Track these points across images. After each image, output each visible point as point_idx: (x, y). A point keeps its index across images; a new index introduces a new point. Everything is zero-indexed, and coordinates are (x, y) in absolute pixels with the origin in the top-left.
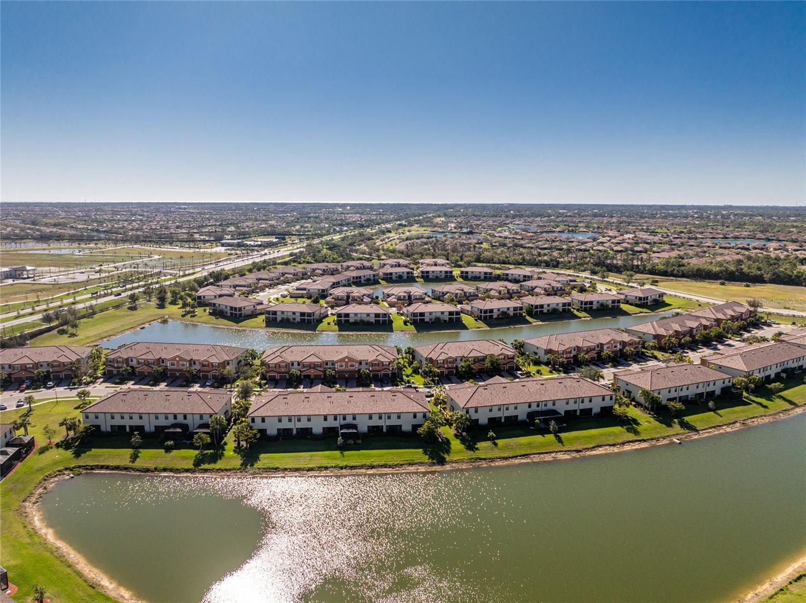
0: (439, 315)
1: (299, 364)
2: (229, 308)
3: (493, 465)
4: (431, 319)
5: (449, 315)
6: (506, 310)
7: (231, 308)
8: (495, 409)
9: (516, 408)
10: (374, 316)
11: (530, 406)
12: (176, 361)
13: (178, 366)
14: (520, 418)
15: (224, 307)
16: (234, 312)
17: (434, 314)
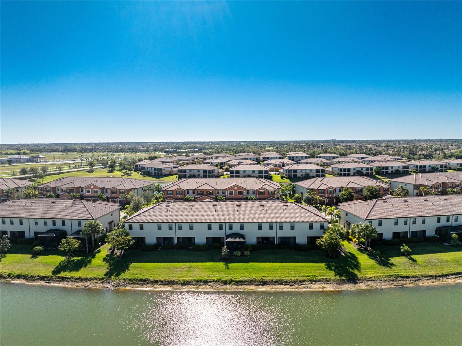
0: (308, 172)
1: (194, 193)
2: (153, 169)
3: (420, 284)
4: (302, 175)
5: (316, 172)
6: (360, 169)
7: (155, 169)
8: (401, 222)
9: (424, 222)
10: (258, 172)
11: (439, 221)
12: (91, 188)
13: (92, 193)
14: (428, 234)
15: (150, 169)
16: (156, 172)
17: (304, 171)
